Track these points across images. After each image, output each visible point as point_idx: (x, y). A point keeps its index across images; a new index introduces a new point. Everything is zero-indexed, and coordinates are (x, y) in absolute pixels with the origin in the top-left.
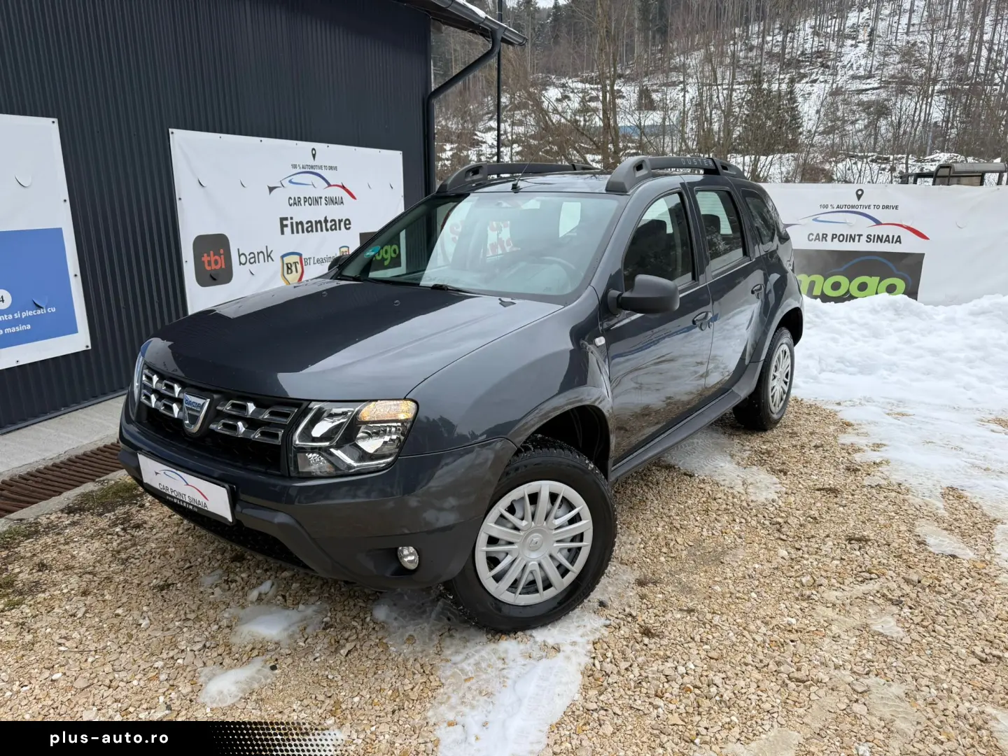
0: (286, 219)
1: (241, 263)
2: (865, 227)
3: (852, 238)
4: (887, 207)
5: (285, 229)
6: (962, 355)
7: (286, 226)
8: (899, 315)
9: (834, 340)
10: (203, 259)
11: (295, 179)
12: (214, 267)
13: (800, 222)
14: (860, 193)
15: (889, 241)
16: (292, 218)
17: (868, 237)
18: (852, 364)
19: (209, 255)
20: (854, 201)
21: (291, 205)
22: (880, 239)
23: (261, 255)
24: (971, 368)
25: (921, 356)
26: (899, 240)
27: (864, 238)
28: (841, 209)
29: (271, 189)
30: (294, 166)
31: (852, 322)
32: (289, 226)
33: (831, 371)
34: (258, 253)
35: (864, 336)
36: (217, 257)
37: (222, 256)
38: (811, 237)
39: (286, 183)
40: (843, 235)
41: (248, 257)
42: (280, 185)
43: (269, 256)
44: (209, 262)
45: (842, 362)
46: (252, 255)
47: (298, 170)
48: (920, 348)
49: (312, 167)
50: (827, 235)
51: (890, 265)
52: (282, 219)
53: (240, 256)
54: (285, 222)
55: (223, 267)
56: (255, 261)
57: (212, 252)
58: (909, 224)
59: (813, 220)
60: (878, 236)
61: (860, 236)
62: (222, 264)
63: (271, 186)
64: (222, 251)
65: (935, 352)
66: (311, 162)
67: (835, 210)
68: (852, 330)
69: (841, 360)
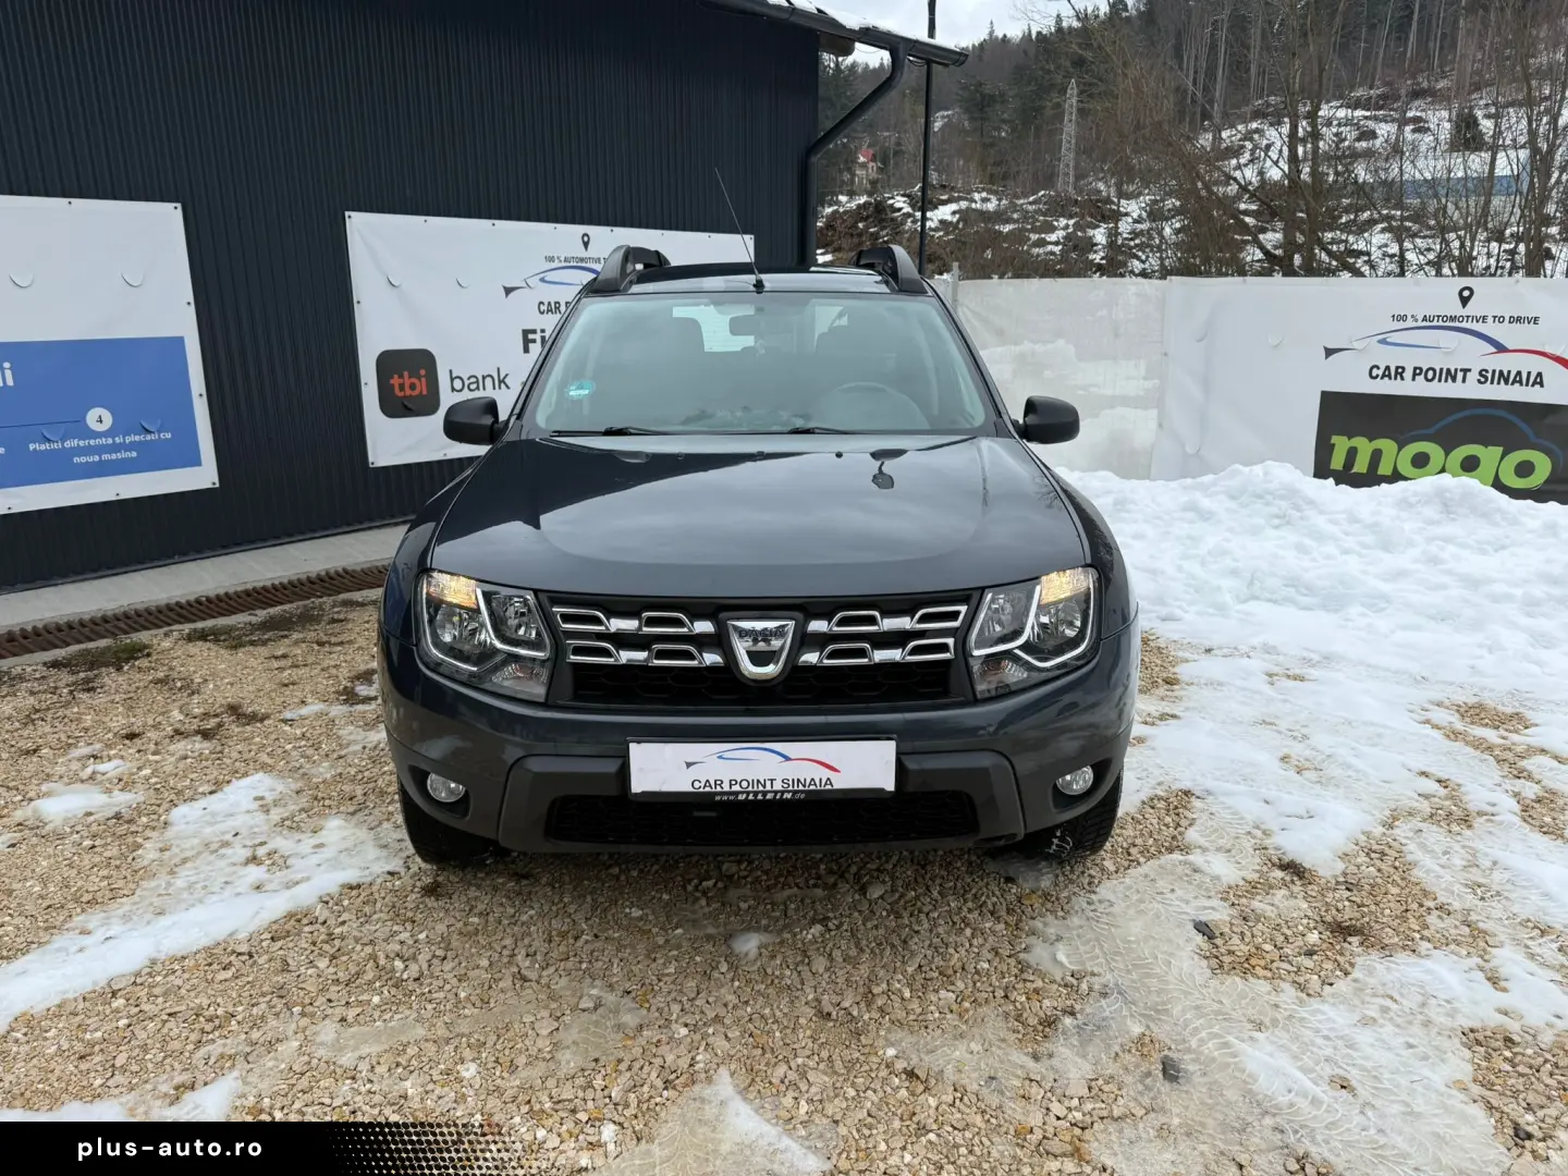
0: (534, 332)
1: (453, 389)
2: (1474, 355)
3: (1451, 375)
4: (1519, 320)
5: (531, 345)
6: (1518, 592)
7: (534, 341)
8: (1449, 512)
9: (1301, 549)
10: (392, 381)
11: (550, 276)
12: (408, 392)
13: (1356, 345)
14: (1466, 293)
15: (1520, 382)
16: (543, 331)
17: (1480, 374)
18: (1310, 590)
19: (401, 376)
20: (1455, 308)
21: (542, 313)
22: (1504, 377)
23: (488, 380)
24: (1529, 615)
25: (1444, 587)
26: (1539, 381)
27: (1473, 376)
28: (1430, 323)
29: (508, 291)
30: (551, 259)
31: (1353, 519)
32: (539, 340)
33: (1270, 600)
34: (484, 378)
35: (1365, 546)
36: (414, 380)
37: (423, 379)
38: (1375, 372)
39: (534, 282)
40: (1434, 370)
41: (467, 382)
42: (524, 285)
43: (500, 382)
44: (402, 387)
45: (1293, 586)
46: (473, 380)
47: (556, 264)
48: (1449, 572)
49: (582, 260)
50: (1403, 368)
51: (1523, 425)
52: (526, 333)
53: (452, 380)
54: (531, 336)
55: (425, 392)
56: (478, 388)
57: (406, 374)
58: (1558, 353)
59: (1380, 342)
60: (1501, 372)
61: (1466, 371)
62: (422, 387)
63: (508, 285)
64: (423, 372)
65: (1473, 583)
66: (582, 253)
67: (1420, 324)
68: (1347, 534)
69: (1293, 582)
